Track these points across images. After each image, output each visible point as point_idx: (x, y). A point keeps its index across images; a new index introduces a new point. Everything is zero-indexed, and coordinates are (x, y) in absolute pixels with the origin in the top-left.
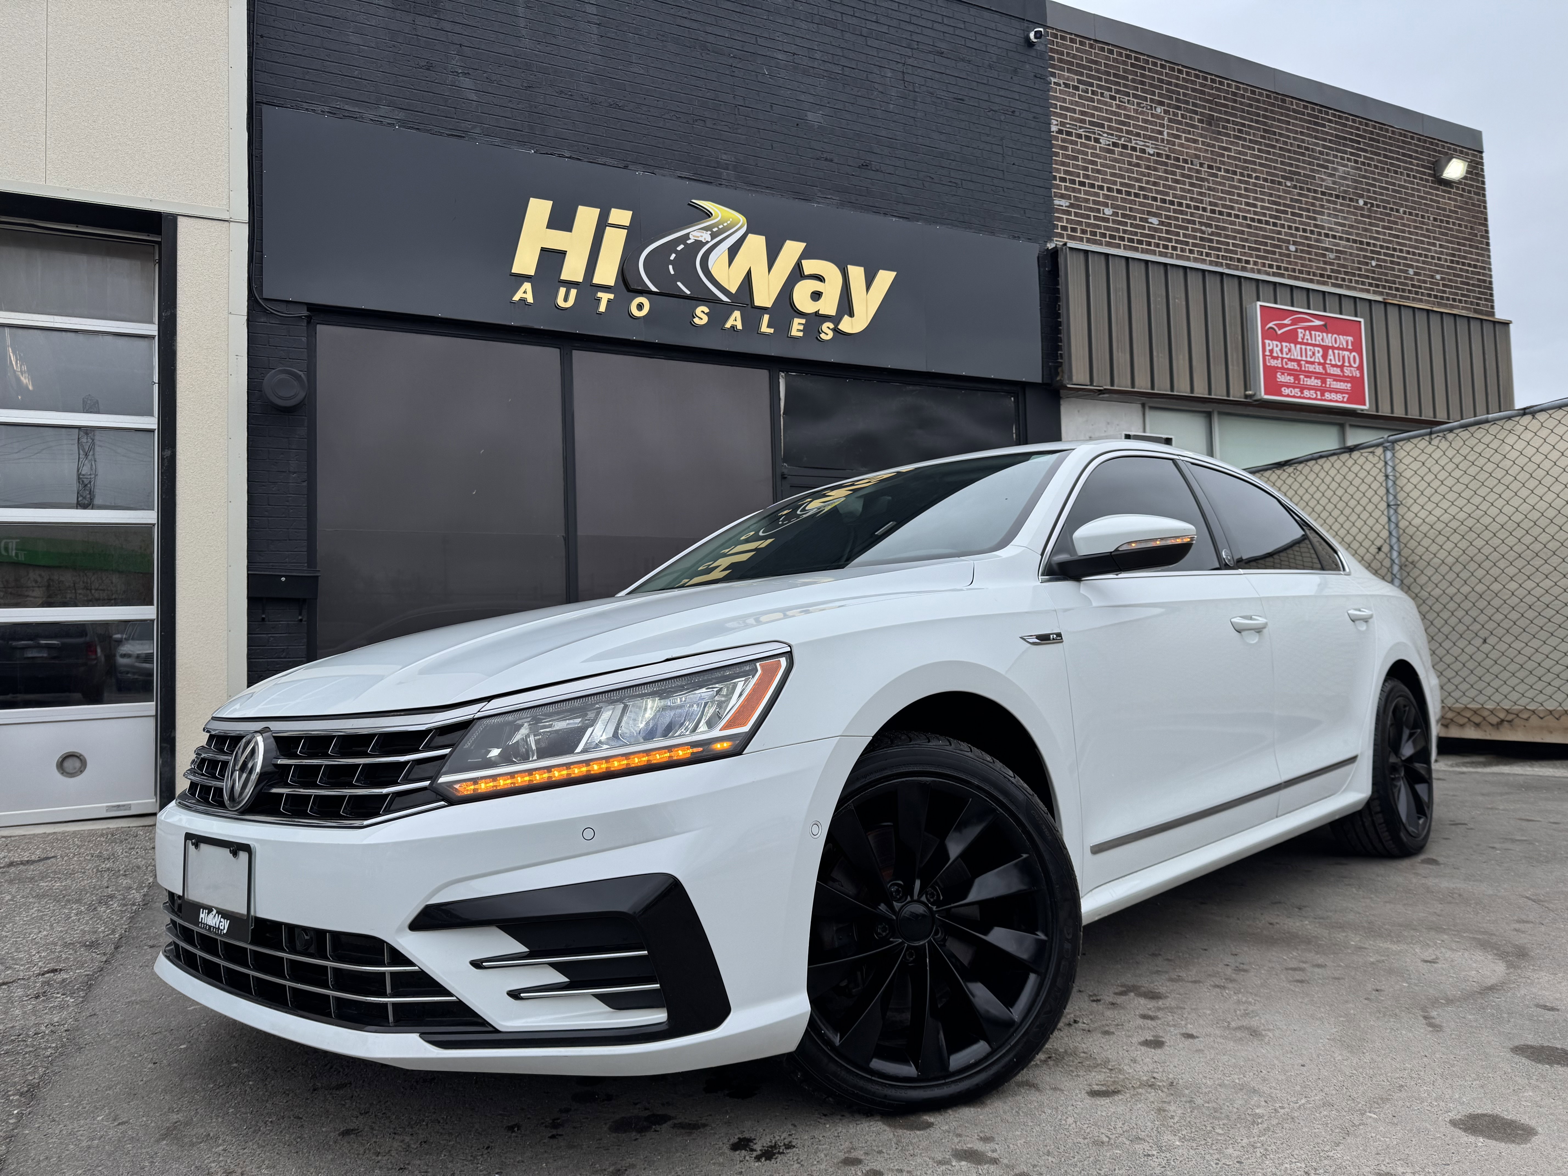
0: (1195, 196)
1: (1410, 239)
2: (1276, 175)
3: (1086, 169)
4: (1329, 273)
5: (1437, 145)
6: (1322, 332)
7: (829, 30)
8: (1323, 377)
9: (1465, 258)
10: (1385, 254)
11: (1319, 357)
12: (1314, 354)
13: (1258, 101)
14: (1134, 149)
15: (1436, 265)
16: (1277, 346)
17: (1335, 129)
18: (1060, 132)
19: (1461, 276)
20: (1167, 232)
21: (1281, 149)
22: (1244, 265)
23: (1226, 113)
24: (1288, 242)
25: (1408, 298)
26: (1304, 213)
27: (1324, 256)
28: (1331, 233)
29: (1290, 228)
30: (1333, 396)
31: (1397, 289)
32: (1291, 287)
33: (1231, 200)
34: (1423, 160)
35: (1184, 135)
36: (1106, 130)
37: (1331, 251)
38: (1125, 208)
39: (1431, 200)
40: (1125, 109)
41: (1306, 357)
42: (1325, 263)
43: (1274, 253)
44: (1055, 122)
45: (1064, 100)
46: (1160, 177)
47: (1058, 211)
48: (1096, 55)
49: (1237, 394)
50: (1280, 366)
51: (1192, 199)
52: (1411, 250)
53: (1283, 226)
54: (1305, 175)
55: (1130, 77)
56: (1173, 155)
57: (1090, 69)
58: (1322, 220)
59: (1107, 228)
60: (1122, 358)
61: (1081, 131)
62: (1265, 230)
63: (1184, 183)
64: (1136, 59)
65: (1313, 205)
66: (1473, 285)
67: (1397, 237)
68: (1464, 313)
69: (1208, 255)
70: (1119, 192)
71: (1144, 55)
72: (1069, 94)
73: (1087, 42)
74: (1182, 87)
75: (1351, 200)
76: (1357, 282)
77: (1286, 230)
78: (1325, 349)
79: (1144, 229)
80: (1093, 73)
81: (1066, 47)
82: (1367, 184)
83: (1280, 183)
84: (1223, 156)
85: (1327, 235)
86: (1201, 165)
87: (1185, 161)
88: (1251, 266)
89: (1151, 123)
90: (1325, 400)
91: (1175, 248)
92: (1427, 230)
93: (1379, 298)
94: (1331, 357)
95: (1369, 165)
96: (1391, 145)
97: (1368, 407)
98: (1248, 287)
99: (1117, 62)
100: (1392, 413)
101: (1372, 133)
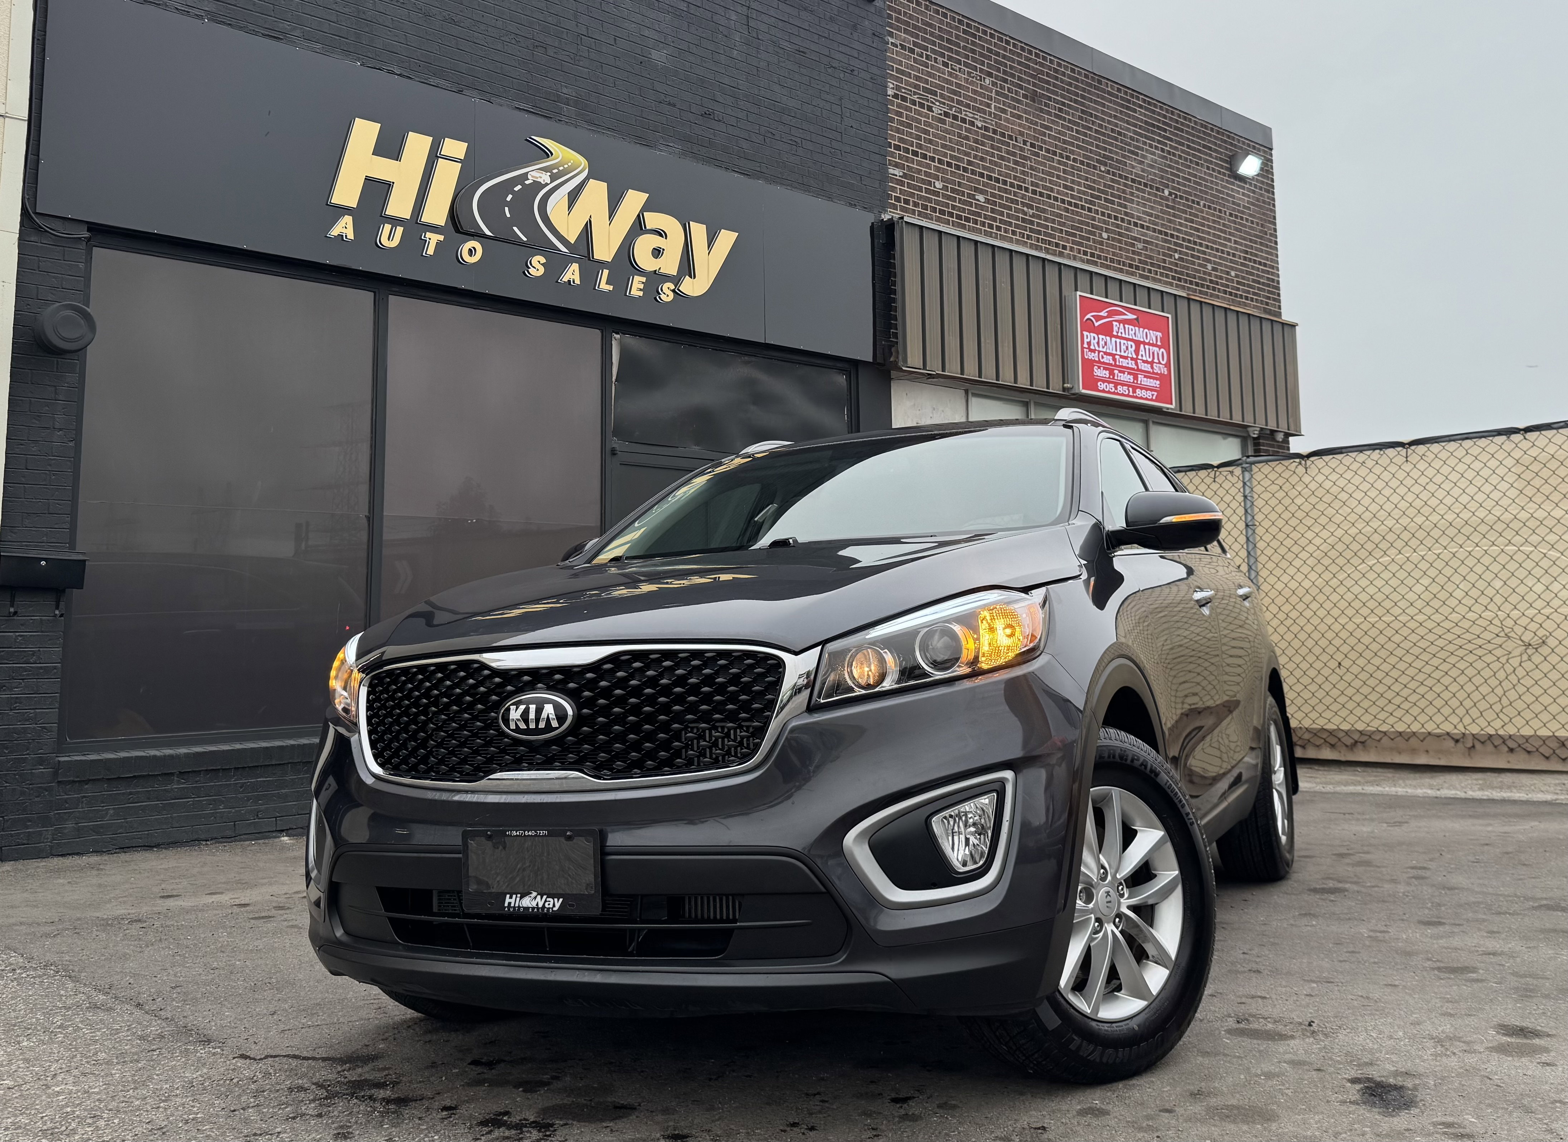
0: (1018, 175)
1: (1209, 234)
2: (1091, 159)
3: (919, 138)
4: (1137, 264)
5: (1233, 139)
6: (1134, 326)
8: (1135, 373)
9: (1256, 255)
10: (1187, 248)
11: (1132, 352)
12: (1127, 348)
13: (1077, 80)
14: (964, 121)
15: (1231, 261)
16: (1095, 339)
17: (1145, 115)
18: (896, 96)
19: (1252, 274)
20: (993, 211)
21: (1096, 131)
22: (1060, 250)
23: (1048, 90)
24: (1101, 229)
25: (1206, 294)
26: (1116, 200)
27: (1133, 245)
28: (1139, 222)
29: (1103, 214)
30: (1144, 394)
31: (1197, 284)
32: (1106, 277)
33: (1051, 182)
34: (1221, 153)
35: (1010, 110)
36: (938, 98)
37: (1139, 240)
38: (953, 183)
39: (1228, 195)
40: (956, 77)
41: (1120, 351)
42: (1134, 252)
43: (1088, 239)
44: (891, 86)
45: (900, 63)
46: (987, 153)
47: (892, 180)
48: (931, 18)
49: (1056, 386)
50: (1097, 359)
51: (1015, 178)
52: (1210, 244)
53: (1097, 212)
54: (1117, 161)
55: (962, 44)
56: (999, 130)
57: (925, 32)
58: (1132, 208)
59: (937, 203)
60: (952, 341)
61: (915, 97)
62: (1080, 215)
63: (1009, 161)
64: (968, 25)
65: (1124, 192)
66: (1263, 284)
67: (1198, 230)
68: (1256, 313)
69: (1029, 237)
70: (949, 164)
71: (975, 22)
72: (905, 57)
74: (1009, 59)
75: (1158, 189)
76: (1162, 274)
77: (1099, 216)
78: (1138, 343)
79: (971, 206)
80: (927, 36)
81: (904, 6)
82: (1172, 174)
83: (1095, 167)
84: (1044, 134)
85: (1136, 224)
86: (1025, 143)
87: (1010, 137)
88: (1067, 252)
89: (980, 94)
90: (1136, 397)
91: (998, 228)
92: (1224, 225)
93: (1183, 293)
94: (1142, 352)
95: (1174, 155)
96: (1193, 136)
97: (1173, 407)
98: (1068, 276)
99: (951, 28)
100: (1194, 413)
101: (1177, 122)
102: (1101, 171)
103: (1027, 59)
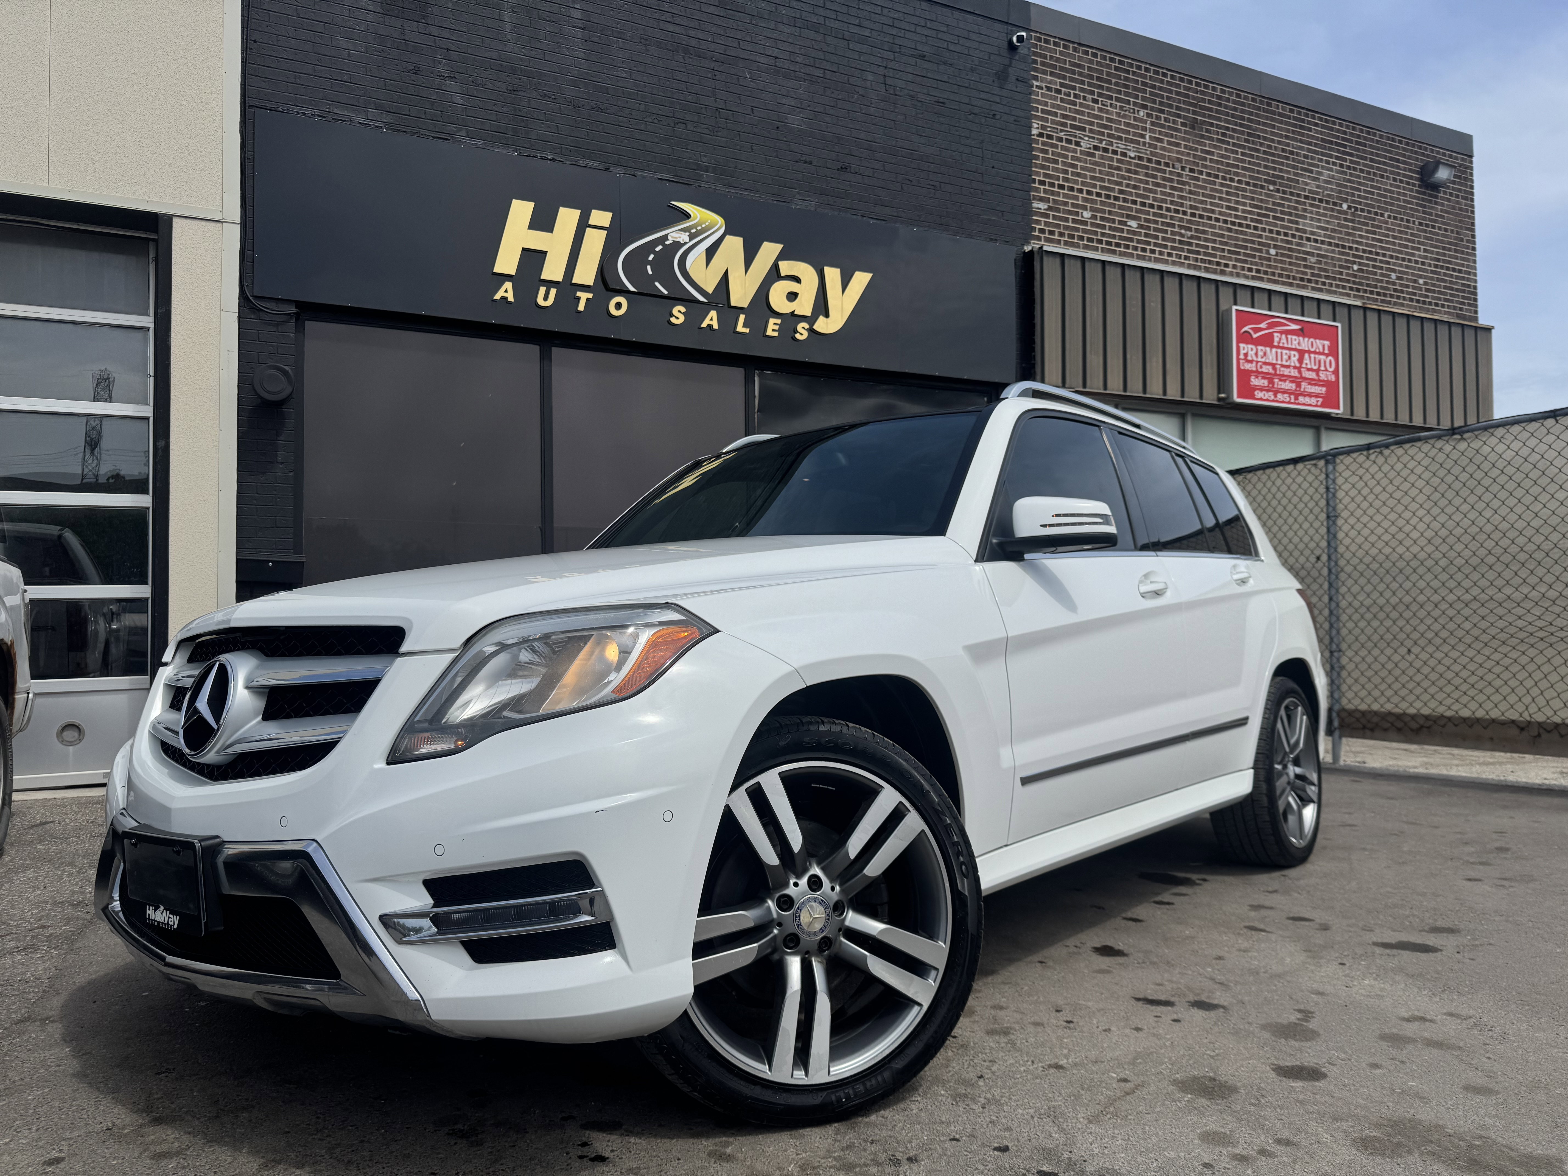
0: (1175, 199)
1: (1394, 244)
2: (1259, 179)
3: (1066, 172)
4: (1309, 277)
5: (1426, 149)
6: (1299, 336)
7: (812, 34)
8: (1297, 381)
9: (1450, 262)
10: (1368, 259)
11: (1294, 360)
12: (1289, 358)
13: (1243, 104)
14: (1115, 152)
15: (1419, 269)
16: (1252, 349)
17: (1321, 133)
18: (1041, 135)
19: (1444, 281)
20: (1146, 235)
21: (1265, 152)
22: (1222, 268)
23: (1210, 117)
24: (1269, 245)
25: (1389, 302)
26: (1286, 217)
27: (1305, 259)
28: (1312, 237)
29: (1271, 231)
30: (1307, 400)
31: (1378, 294)
32: (1270, 292)
33: (1212, 204)
34: (1411, 164)
35: (1167, 138)
36: (1087, 133)
37: (1312, 254)
38: (1104, 211)
39: (1417, 204)
40: (1107, 112)
41: (1282, 360)
43: (1254, 256)
44: (1036, 126)
45: (1046, 104)
46: (1141, 181)
47: (1036, 214)
48: (1080, 58)
49: (1211, 396)
50: (1254, 369)
51: (1172, 202)
52: (1394, 254)
53: (1264, 230)
54: (1289, 179)
55: (1114, 80)
56: (1154, 158)
57: (1073, 72)
58: (1304, 224)
59: (1085, 231)
60: (1094, 360)
61: (1062, 134)
62: (1245, 233)
63: (1165, 186)
64: (1120, 62)
65: (1296, 208)
66: (1457, 290)
67: (1381, 241)
68: (1445, 318)
69: (1186, 258)
70: (1099, 195)
71: (1129, 58)
72: (1051, 98)
73: (1071, 45)
74: (1166, 91)
75: (1335, 204)
76: (1337, 286)
77: (1267, 234)
78: (1302, 353)
79: (1123, 232)
80: (1076, 77)
81: (1050, 50)
82: (1352, 188)
83: (1262, 187)
84: (1205, 159)
85: (1308, 239)
86: (1183, 168)
87: (1167, 165)
88: (1229, 269)
89: (1134, 126)
90: (1298, 404)
91: (1153, 251)
92: (1412, 235)
93: (1359, 303)
94: (1306, 361)
95: (1355, 169)
96: (1379, 149)
97: (1342, 411)
98: (1227, 292)
99: (1102, 66)
100: (1369, 417)
101: (1359, 137)
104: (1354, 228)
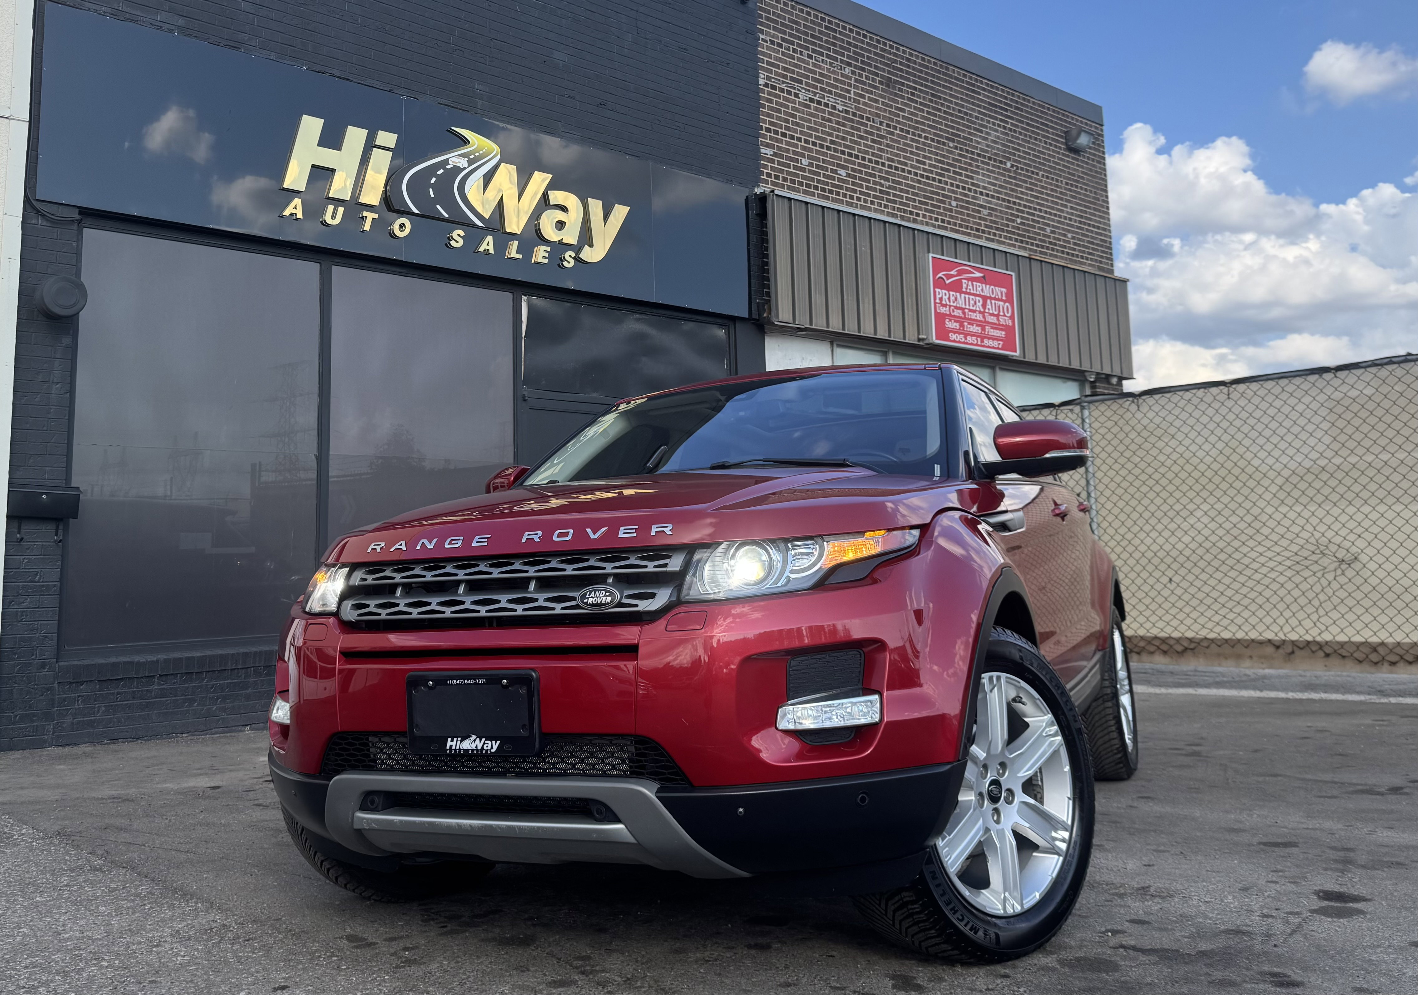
0: (875, 151)
1: (1047, 200)
2: (941, 136)
3: (787, 121)
4: (983, 228)
5: (1068, 117)
6: (982, 283)
8: (982, 325)
9: (1091, 219)
10: (1028, 213)
11: (979, 306)
12: (975, 303)
13: (927, 67)
14: (826, 105)
15: (1068, 225)
16: (945, 294)
17: (988, 97)
18: (766, 85)
19: (1087, 236)
20: (853, 184)
21: (945, 112)
22: (915, 217)
23: (901, 77)
24: (950, 197)
25: (1046, 254)
26: (964, 172)
27: (979, 212)
28: (984, 191)
29: (952, 185)
30: (991, 343)
31: (1037, 246)
32: (955, 240)
33: (905, 157)
34: (1056, 129)
35: (867, 95)
36: (804, 86)
37: (984, 207)
38: (818, 160)
39: (1064, 166)
40: (819, 67)
41: (969, 305)
42: (980, 218)
43: (939, 207)
44: (762, 76)
45: (770, 56)
46: (848, 133)
47: (764, 159)
48: (795, 15)
49: (912, 337)
50: (948, 313)
51: (873, 154)
52: (1048, 210)
53: (946, 183)
54: (965, 138)
55: (824, 38)
56: (858, 112)
57: (791, 28)
58: (978, 179)
59: (804, 177)
60: (818, 299)
61: (783, 86)
62: (931, 186)
63: (867, 139)
64: (829, 22)
65: (970, 165)
66: (1097, 245)
67: (1037, 197)
68: (1091, 270)
69: (886, 206)
70: (814, 144)
71: (835, 18)
72: (774, 50)
74: (866, 50)
75: (1001, 162)
76: (1006, 237)
77: (949, 187)
78: (985, 298)
79: (834, 180)
80: (794, 32)
81: (772, 6)
82: (1014, 149)
83: (944, 144)
84: (898, 116)
85: (981, 193)
86: (881, 123)
87: (868, 119)
88: (920, 218)
89: (842, 82)
90: (984, 346)
91: (859, 199)
92: (1061, 193)
93: (1025, 254)
94: (989, 306)
95: (1015, 131)
96: (1032, 114)
97: (1017, 354)
98: (920, 239)
99: (814, 24)
100: (1036, 359)
101: (1017, 102)
102: (949, 147)
103: (882, 50)
104: (1016, 185)
